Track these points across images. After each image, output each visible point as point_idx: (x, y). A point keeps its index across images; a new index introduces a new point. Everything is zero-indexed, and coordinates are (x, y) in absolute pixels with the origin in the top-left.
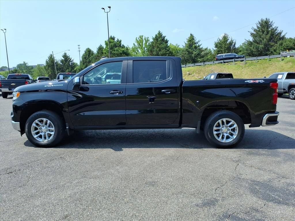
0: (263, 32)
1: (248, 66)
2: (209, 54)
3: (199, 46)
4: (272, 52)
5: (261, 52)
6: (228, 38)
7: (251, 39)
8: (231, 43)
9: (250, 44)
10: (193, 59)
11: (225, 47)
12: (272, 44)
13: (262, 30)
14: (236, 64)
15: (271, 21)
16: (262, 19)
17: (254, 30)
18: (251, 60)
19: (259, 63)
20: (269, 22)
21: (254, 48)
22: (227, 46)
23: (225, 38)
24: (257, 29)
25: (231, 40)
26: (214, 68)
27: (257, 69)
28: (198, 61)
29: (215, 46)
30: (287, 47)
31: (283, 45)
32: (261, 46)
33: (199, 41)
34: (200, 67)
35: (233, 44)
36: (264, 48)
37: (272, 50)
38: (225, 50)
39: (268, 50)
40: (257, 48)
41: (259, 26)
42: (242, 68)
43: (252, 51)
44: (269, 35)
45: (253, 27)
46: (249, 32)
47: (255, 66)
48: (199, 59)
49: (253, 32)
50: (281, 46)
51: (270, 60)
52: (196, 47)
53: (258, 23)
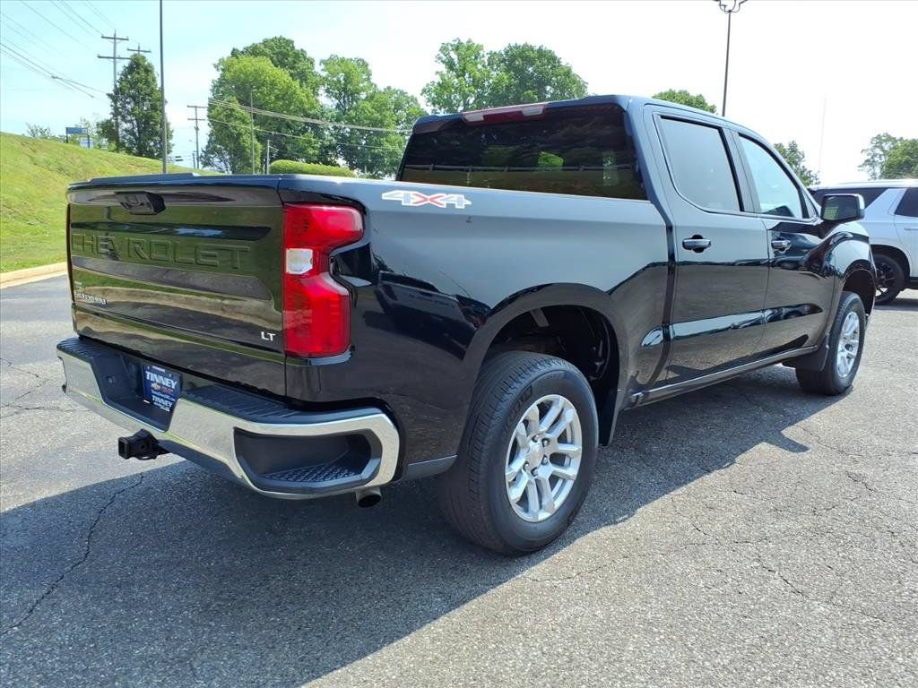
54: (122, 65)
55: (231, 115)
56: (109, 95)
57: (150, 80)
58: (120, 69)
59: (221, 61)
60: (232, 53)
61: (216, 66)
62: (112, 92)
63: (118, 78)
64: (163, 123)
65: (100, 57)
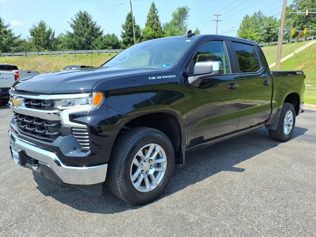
0: (83, 25)
1: (79, 59)
2: (24, 42)
3: (10, 31)
4: (94, 47)
5: (84, 45)
6: (45, 27)
7: (72, 31)
8: (49, 33)
9: (72, 36)
10: (4, 47)
11: (43, 36)
12: (93, 39)
13: (82, 22)
14: (65, 56)
15: (89, 14)
16: (80, 11)
17: (74, 21)
18: (80, 53)
19: (88, 56)
20: (88, 15)
21: (76, 40)
22: (46, 35)
23: (42, 25)
24: (76, 21)
25: (50, 28)
26: (40, 60)
27: (89, 63)
28: (11, 50)
29: (31, 34)
30: (107, 43)
31: (103, 40)
32: (83, 39)
33: (8, 25)
34: (21, 57)
35: (52, 34)
36: (86, 42)
37: (94, 45)
38: (43, 40)
39: (90, 44)
40: (80, 41)
41: (78, 18)
42: (73, 61)
43: (75, 44)
44: (90, 29)
45: (72, 18)
46: (68, 22)
47: (85, 59)
48: (12, 48)
49: (73, 23)
50: (101, 42)
51: (99, 54)
52: (5, 32)
53: (77, 14)
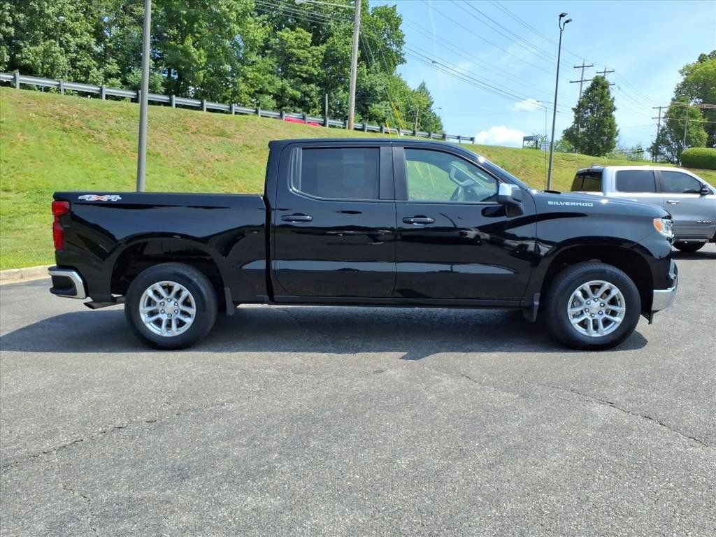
54: (588, 85)
55: (681, 112)
56: (573, 109)
57: (605, 93)
58: (584, 89)
59: (687, 67)
60: (699, 59)
61: (681, 72)
62: (575, 107)
63: (582, 95)
64: (612, 126)
65: (571, 82)
